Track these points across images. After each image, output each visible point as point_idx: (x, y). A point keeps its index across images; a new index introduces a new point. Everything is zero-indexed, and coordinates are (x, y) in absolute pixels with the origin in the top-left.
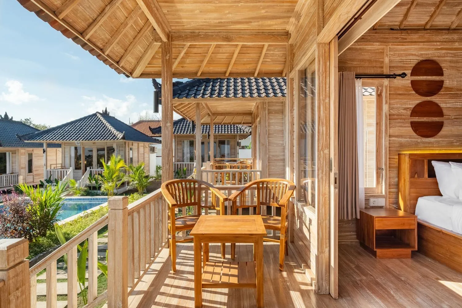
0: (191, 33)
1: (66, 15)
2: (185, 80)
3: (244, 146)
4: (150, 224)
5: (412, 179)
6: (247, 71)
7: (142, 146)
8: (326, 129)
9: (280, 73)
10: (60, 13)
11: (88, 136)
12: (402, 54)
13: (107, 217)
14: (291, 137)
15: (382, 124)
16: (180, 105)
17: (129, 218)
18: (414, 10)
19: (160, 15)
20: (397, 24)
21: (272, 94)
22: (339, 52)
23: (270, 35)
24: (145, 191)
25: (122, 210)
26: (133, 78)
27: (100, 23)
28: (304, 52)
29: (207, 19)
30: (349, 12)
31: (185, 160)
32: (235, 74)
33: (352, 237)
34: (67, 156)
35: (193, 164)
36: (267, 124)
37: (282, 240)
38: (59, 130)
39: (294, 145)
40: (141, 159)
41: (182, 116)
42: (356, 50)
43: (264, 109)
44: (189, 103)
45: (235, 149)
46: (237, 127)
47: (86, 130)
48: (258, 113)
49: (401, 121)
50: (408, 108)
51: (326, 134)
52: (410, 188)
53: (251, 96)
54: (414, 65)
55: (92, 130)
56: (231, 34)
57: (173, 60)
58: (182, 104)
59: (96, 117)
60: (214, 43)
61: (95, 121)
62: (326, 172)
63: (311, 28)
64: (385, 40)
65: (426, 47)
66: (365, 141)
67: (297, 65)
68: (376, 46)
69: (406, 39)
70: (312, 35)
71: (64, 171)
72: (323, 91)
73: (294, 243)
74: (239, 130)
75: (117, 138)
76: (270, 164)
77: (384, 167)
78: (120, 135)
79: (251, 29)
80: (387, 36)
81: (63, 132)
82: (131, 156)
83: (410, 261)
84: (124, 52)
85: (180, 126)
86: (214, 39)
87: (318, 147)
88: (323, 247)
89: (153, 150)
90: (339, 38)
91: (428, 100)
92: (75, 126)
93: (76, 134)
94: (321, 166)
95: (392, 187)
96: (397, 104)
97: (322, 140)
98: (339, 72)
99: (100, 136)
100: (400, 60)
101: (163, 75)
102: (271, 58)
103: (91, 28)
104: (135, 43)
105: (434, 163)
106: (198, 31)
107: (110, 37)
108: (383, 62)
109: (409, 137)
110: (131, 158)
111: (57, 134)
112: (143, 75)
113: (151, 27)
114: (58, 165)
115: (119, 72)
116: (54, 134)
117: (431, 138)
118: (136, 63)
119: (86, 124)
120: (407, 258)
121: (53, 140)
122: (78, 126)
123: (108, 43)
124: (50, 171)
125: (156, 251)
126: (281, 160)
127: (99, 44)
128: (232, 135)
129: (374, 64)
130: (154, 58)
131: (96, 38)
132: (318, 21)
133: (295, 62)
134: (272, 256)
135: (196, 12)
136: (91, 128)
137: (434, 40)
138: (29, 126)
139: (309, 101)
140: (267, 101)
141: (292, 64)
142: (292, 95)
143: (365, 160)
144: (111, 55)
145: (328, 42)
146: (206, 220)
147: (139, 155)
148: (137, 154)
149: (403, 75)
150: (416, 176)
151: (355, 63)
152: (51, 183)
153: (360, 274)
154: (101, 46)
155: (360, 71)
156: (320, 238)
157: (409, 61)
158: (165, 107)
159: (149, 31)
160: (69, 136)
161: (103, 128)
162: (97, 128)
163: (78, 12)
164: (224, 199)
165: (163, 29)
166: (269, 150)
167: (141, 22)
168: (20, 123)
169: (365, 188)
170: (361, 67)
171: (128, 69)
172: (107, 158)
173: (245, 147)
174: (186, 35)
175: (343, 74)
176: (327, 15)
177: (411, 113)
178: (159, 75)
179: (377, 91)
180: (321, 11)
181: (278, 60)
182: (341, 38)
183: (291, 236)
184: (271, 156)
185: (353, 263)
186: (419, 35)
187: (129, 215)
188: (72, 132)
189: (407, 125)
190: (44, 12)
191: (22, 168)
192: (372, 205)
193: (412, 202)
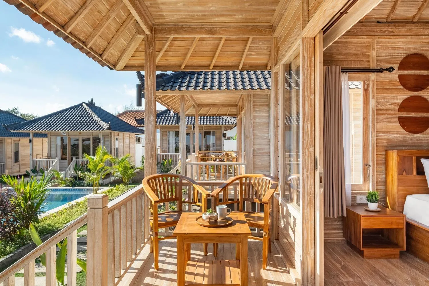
0: (175, 25)
1: (47, 8)
2: (169, 73)
3: (229, 137)
4: (132, 221)
5: (400, 177)
6: (231, 64)
7: (128, 136)
8: (311, 126)
9: (265, 67)
10: (40, 6)
11: (74, 126)
12: (389, 47)
13: (87, 216)
14: (276, 132)
15: (369, 119)
16: (164, 97)
17: (110, 217)
18: (402, 3)
19: (142, 7)
20: (384, 17)
21: (257, 87)
22: (324, 46)
23: (254, 28)
24: (131, 182)
25: (102, 208)
26: (117, 70)
27: (81, 16)
28: (289, 46)
29: (191, 12)
30: (334, 7)
31: (171, 151)
32: (219, 67)
33: (338, 235)
34: (54, 146)
35: (179, 155)
36: (252, 116)
37: (266, 238)
38: (45, 120)
39: (279, 140)
40: (127, 149)
41: (167, 107)
42: (342, 43)
43: (249, 101)
44: (173, 95)
45: (220, 140)
46: (222, 118)
47: (72, 120)
48: (243, 105)
49: (389, 116)
50: (396, 103)
51: (311, 131)
52: (398, 185)
53: (236, 89)
54: (402, 59)
55: (78, 120)
56: (214, 27)
57: (157, 53)
58: (166, 96)
59: (82, 107)
60: (198, 36)
61: (81, 111)
62: (311, 171)
63: (295, 22)
64: (372, 33)
65: (414, 40)
66: (351, 135)
67: (281, 59)
68: (363, 39)
69: (394, 32)
70: (297, 29)
71: (50, 161)
72: (307, 87)
73: (279, 241)
74: (224, 122)
75: (103, 128)
76: (255, 157)
77: (371, 163)
78: (106, 126)
79: (235, 22)
80: (374, 29)
81: (49, 122)
82: (117, 146)
83: (398, 262)
84: (107, 44)
85: (165, 116)
86: (198, 32)
87: (303, 144)
88: (309, 248)
89: (138, 140)
90: (324, 32)
91: (416, 95)
92: (61, 116)
93: (62, 124)
94: (306, 164)
95: (380, 184)
96: (385, 99)
97: (307, 138)
98: (324, 66)
99: (86, 126)
100: (387, 54)
101: (146, 68)
102: (255, 51)
103: (72, 21)
104: (118, 36)
105: (423, 161)
106: (181, 24)
107: (92, 30)
108: (369, 56)
109: (397, 132)
110: (117, 148)
111: (43, 124)
112: (127, 68)
113: (133, 20)
114: (44, 155)
115: (103, 65)
116: (40, 124)
117: (419, 134)
118: (120, 55)
119: (72, 115)
120: (395, 258)
121: (39, 130)
122: (64, 116)
123: (90, 36)
124: (37, 161)
125: (138, 248)
126: (266, 153)
127: (81, 37)
128: (217, 126)
129: (361, 58)
130: (137, 50)
131: (77, 31)
132: (303, 15)
133: (280, 56)
134: (256, 254)
135: (179, 5)
136: (77, 118)
137: (422, 33)
138: (16, 116)
139: (294, 94)
140: (252, 94)
141: (277, 58)
142: (277, 89)
143: (351, 154)
144: (93, 47)
145: (313, 37)
146: (188, 218)
147: (125, 146)
148: (123, 145)
149: (391, 69)
150: (404, 173)
151: (341, 57)
152: (36, 172)
153: (347, 275)
154: (83, 39)
155: (346, 65)
156: (305, 239)
157: (397, 54)
158: (148, 101)
159: (132, 24)
160: (55, 126)
161: (89, 118)
162: (83, 118)
163: (59, 5)
164: (206, 195)
165: (146, 23)
166: (254, 142)
167: (124, 15)
168: (7, 113)
169: (352, 185)
170: (347, 60)
171: (111, 61)
172: (93, 148)
173: (231, 138)
174: (170, 28)
175: (328, 68)
176: (312, 9)
177: (399, 109)
178: (142, 67)
179: (364, 85)
180: (305, 5)
181: (263, 53)
182: (327, 33)
183: (275, 234)
184: (256, 149)
185: (339, 263)
186: (407, 28)
187: (109, 214)
188: (58, 122)
189: (395, 120)
190: (24, 5)
191: (9, 158)
192: (358, 202)
193: (400, 200)
